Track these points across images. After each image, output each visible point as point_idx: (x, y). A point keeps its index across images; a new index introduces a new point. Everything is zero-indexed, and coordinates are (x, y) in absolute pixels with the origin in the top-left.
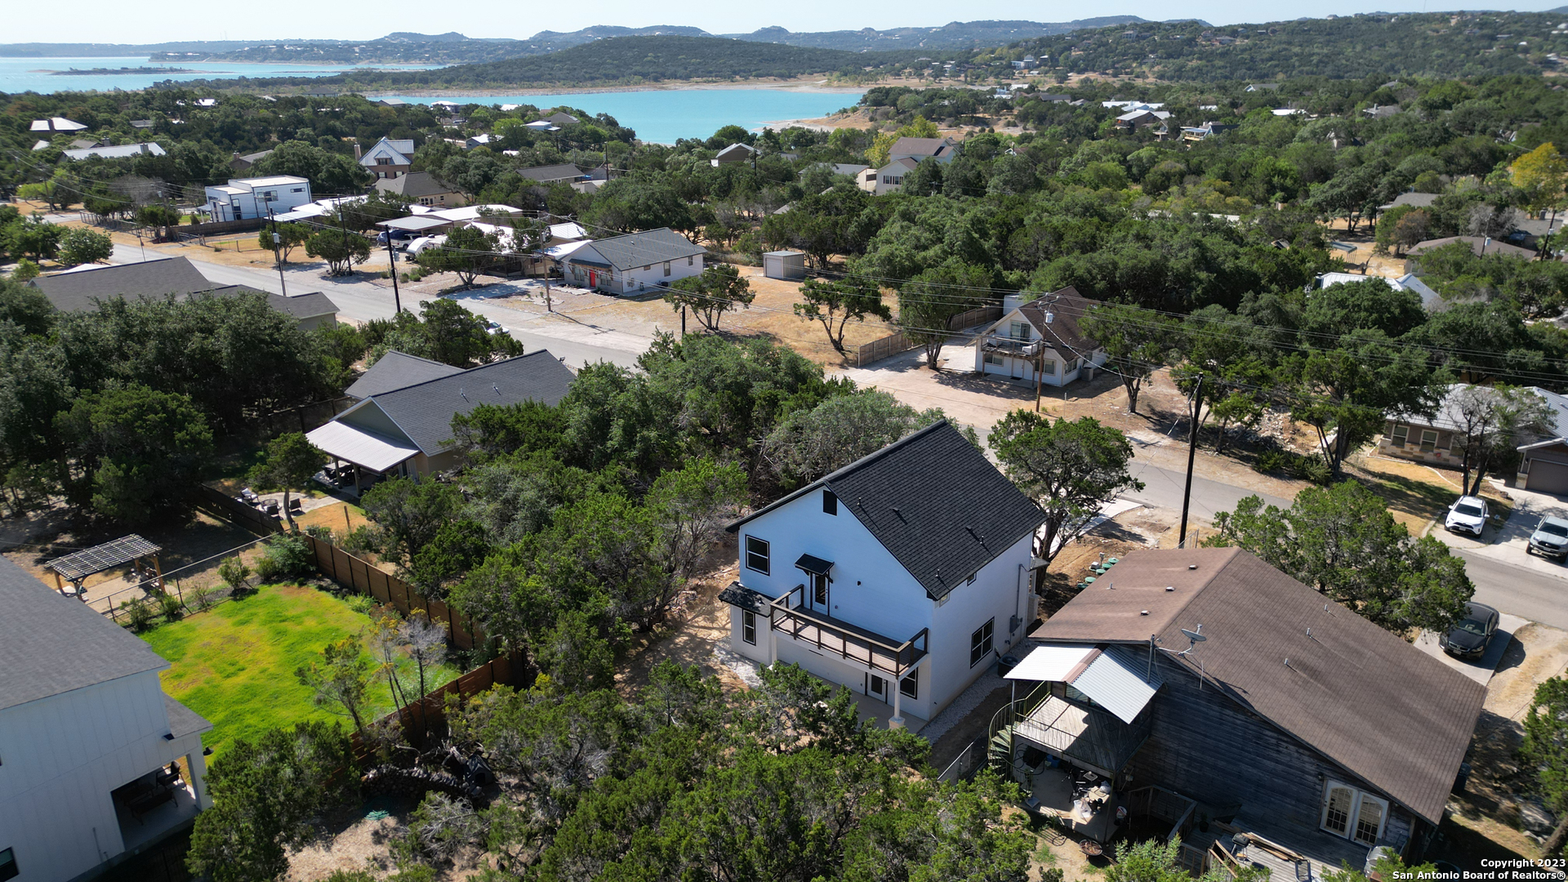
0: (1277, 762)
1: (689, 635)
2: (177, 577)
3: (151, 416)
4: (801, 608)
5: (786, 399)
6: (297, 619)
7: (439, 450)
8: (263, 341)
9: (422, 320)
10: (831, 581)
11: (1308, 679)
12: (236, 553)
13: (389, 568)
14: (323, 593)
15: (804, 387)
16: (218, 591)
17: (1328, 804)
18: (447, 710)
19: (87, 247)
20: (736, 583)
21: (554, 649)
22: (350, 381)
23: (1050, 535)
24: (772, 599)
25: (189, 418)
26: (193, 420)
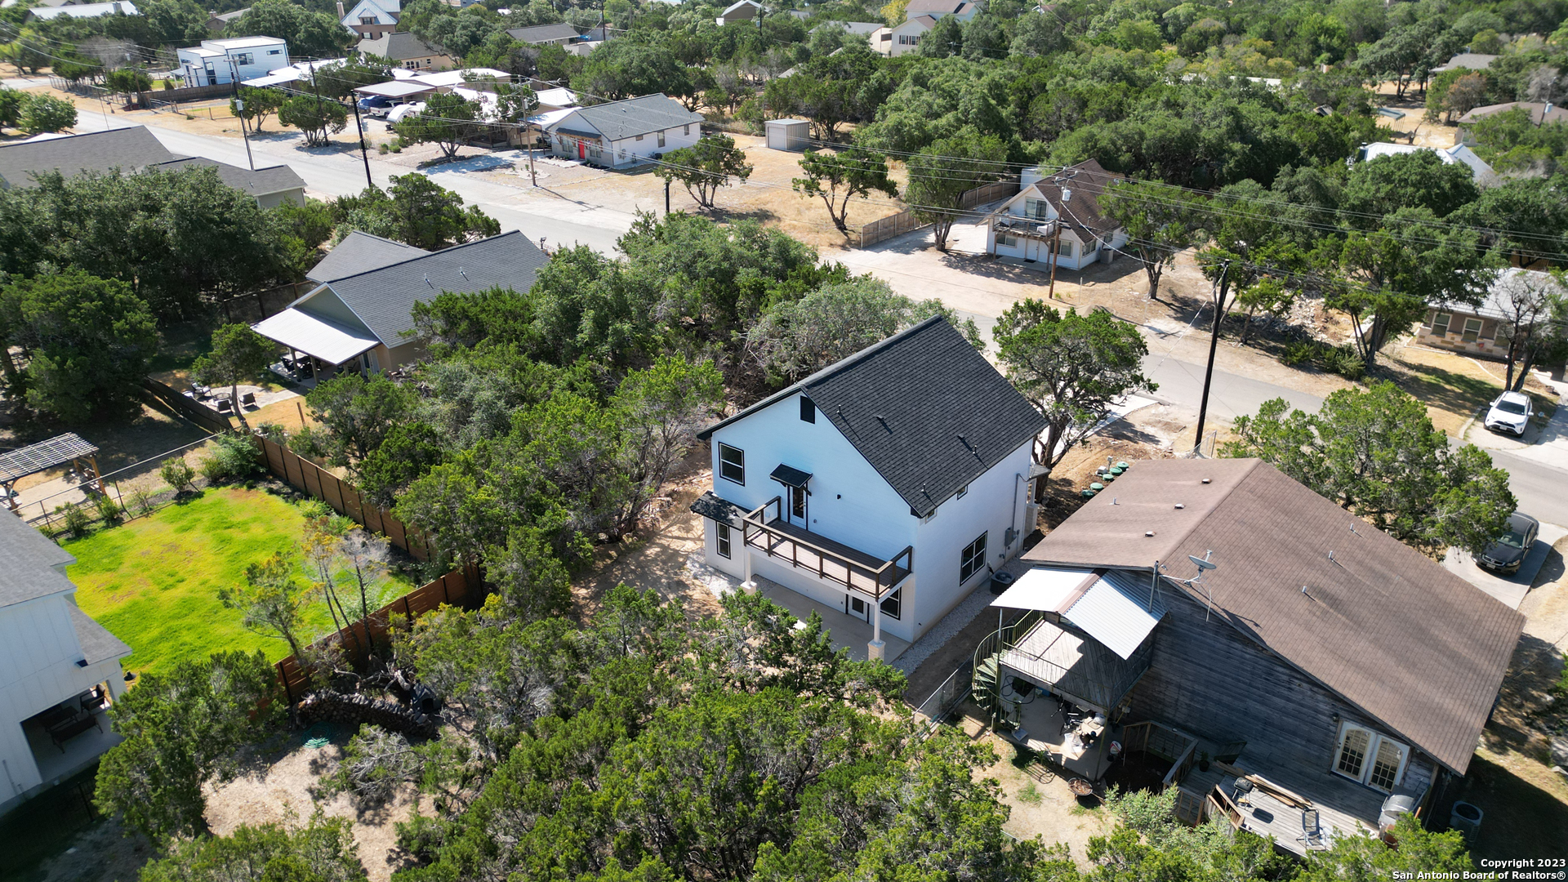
0: (1289, 700)
1: (662, 546)
2: (121, 477)
3: (86, 304)
4: (777, 523)
5: (774, 288)
6: (243, 526)
7: (400, 341)
8: (212, 221)
9: (391, 196)
10: (809, 493)
11: (1328, 608)
12: (182, 453)
13: (340, 473)
14: (274, 497)
15: (794, 274)
16: (162, 494)
17: (1342, 746)
18: (392, 631)
19: (50, 115)
20: (709, 493)
21: (504, 568)
22: (312, 264)
23: (1054, 439)
24: (748, 511)
25: (128, 306)
26: (134, 308)
